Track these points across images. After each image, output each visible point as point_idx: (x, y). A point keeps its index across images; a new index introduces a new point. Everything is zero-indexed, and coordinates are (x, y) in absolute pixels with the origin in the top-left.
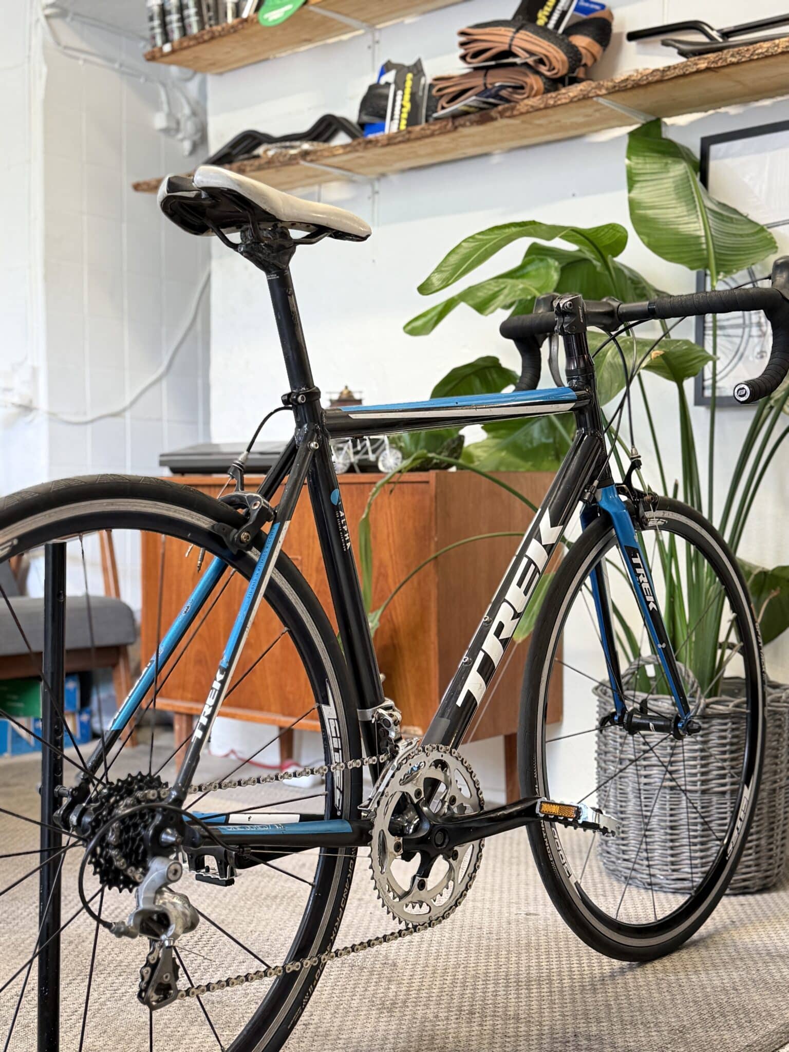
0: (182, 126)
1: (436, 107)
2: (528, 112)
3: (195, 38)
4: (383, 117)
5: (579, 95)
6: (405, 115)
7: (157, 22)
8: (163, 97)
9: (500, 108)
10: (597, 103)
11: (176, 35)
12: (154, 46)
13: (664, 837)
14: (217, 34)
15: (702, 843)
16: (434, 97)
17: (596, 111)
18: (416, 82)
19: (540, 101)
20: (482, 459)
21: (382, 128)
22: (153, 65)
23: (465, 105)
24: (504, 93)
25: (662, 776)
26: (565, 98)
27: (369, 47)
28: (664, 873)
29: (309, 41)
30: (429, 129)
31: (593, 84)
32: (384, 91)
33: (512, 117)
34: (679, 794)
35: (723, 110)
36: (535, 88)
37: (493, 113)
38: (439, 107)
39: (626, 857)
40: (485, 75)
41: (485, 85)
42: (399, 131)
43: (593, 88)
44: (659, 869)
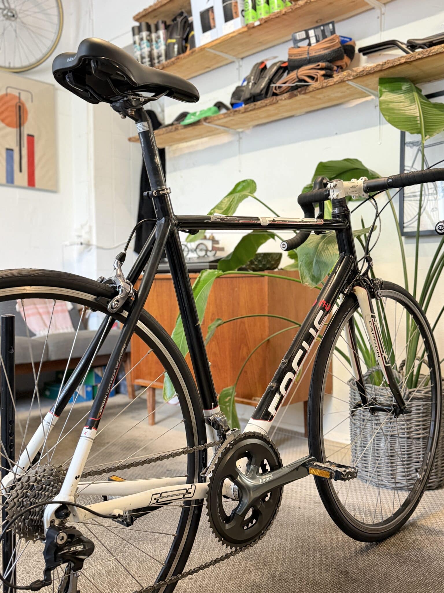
5: (339, 80)
10: (348, 85)
17: (348, 89)
19: (319, 85)
26: (333, 82)
27: (237, 69)
28: (387, 479)
31: (348, 73)
33: (305, 94)
34: (395, 439)
37: (296, 92)
43: (346, 76)
44: (384, 477)
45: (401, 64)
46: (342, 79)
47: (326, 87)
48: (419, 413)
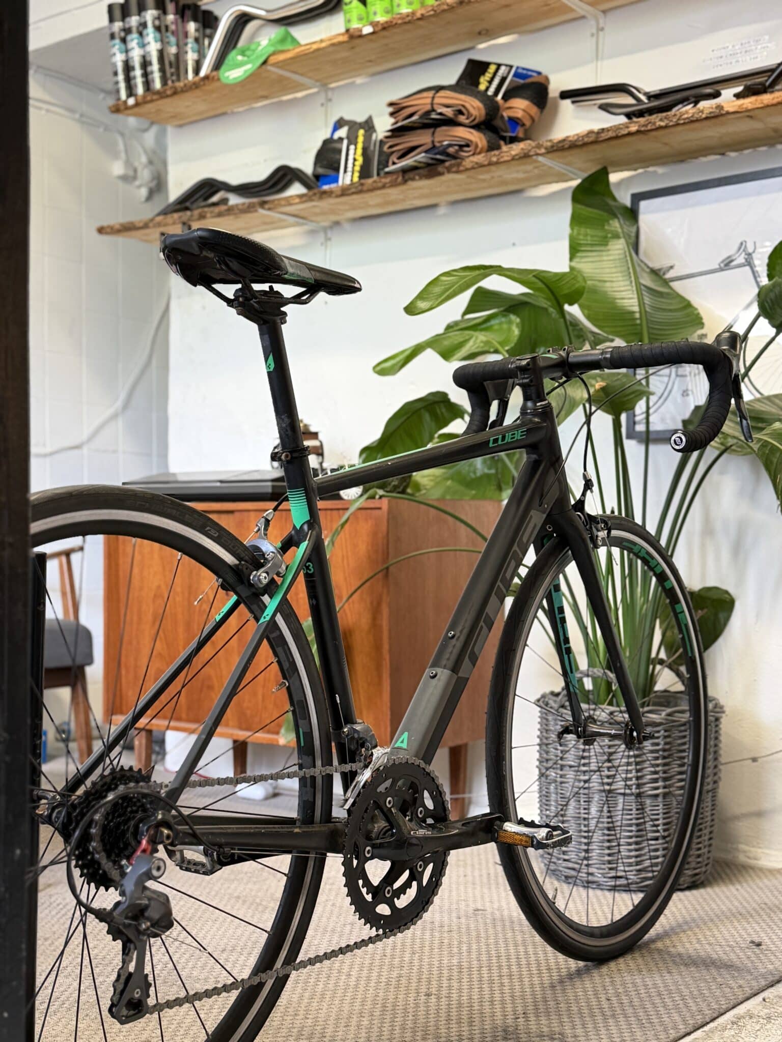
0: (139, 174)
1: (387, 162)
2: (473, 168)
3: (158, 93)
4: (337, 170)
5: (520, 153)
6: (357, 168)
7: (121, 77)
8: (121, 147)
9: (447, 164)
10: (536, 161)
11: (140, 90)
12: (119, 99)
13: (601, 838)
14: (179, 90)
15: (637, 843)
16: (385, 152)
17: (536, 167)
18: (367, 138)
19: (484, 159)
20: (428, 487)
21: (336, 180)
22: (116, 116)
23: (415, 161)
24: (451, 150)
25: (600, 781)
26: (508, 156)
27: (322, 105)
28: (601, 871)
29: (265, 97)
30: (380, 182)
31: (533, 144)
32: (337, 145)
33: (457, 172)
34: (615, 797)
35: (651, 169)
36: (480, 145)
37: (440, 169)
38: (390, 162)
39: (566, 857)
40: (433, 133)
41: (433, 142)
42: (352, 184)
43: (533, 148)
44: (597, 868)
45: (630, 134)
46: (526, 151)
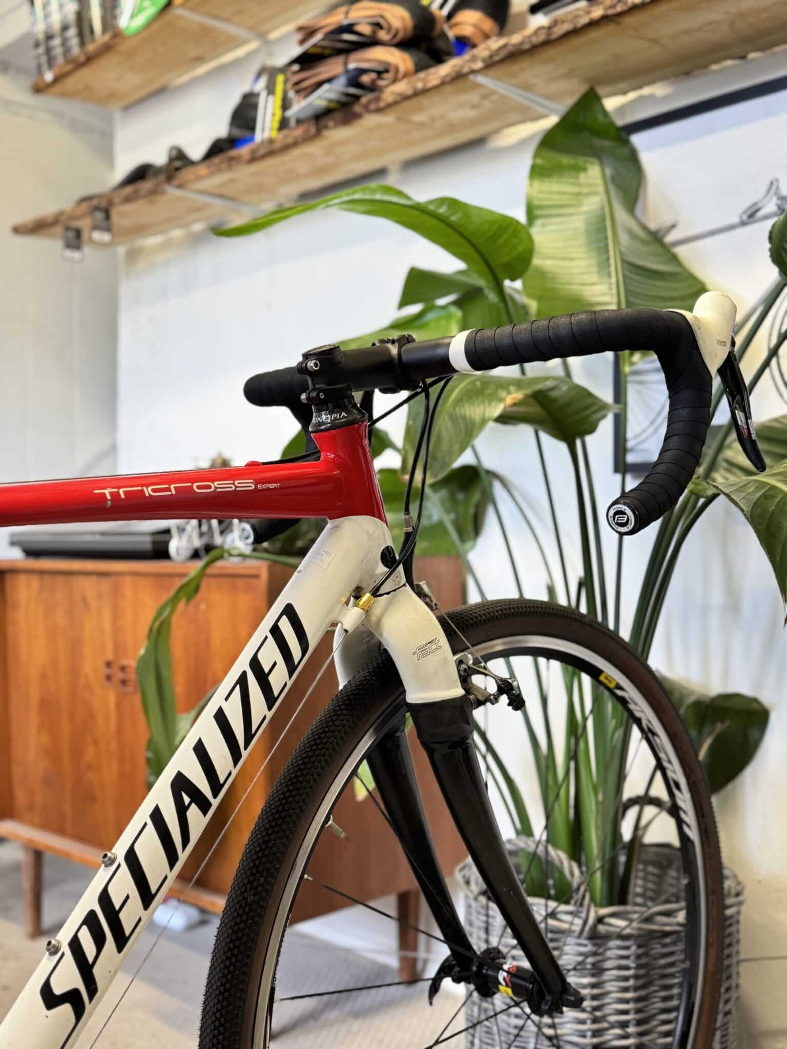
3: (76, 59)
4: (253, 128)
6: (276, 125)
9: (364, 100)
10: (478, 84)
11: (59, 59)
19: (409, 86)
23: (319, 97)
24: (366, 79)
26: (435, 80)
31: (466, 58)
32: (255, 99)
33: (379, 110)
36: (402, 68)
37: (357, 108)
40: (347, 60)
43: (466, 63)
45: (593, 24)
46: (457, 68)
47: (425, 91)
48: (626, 979)
